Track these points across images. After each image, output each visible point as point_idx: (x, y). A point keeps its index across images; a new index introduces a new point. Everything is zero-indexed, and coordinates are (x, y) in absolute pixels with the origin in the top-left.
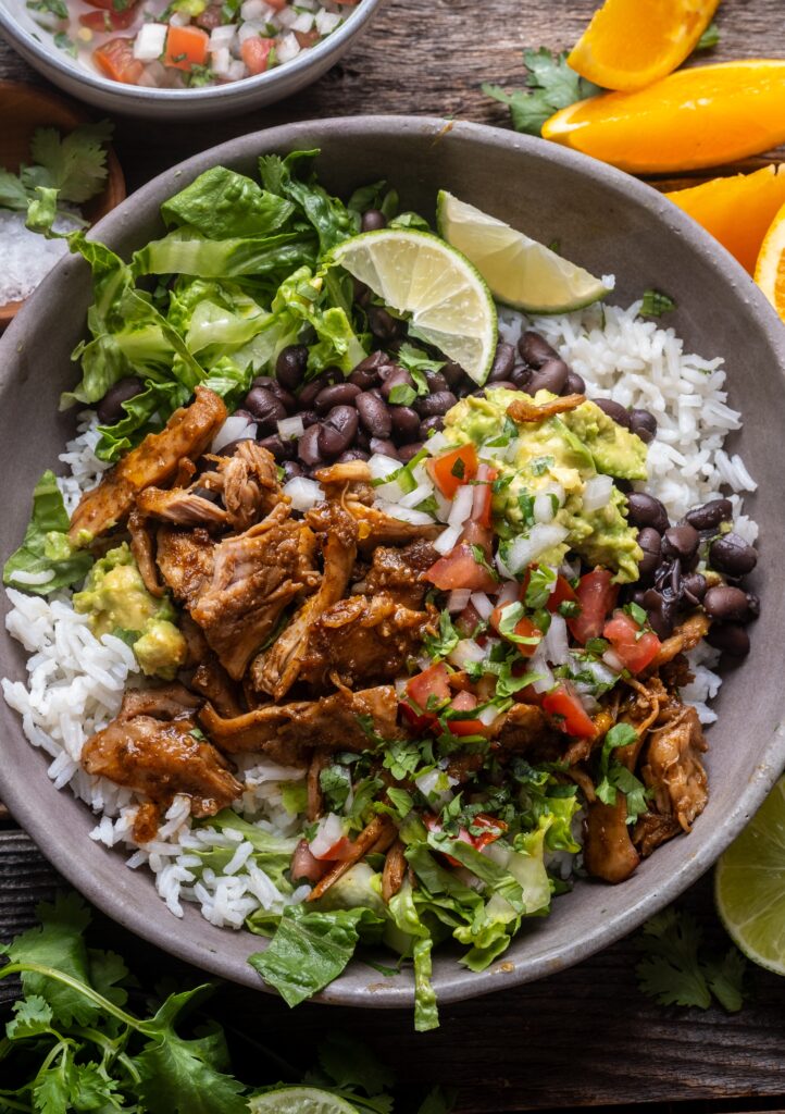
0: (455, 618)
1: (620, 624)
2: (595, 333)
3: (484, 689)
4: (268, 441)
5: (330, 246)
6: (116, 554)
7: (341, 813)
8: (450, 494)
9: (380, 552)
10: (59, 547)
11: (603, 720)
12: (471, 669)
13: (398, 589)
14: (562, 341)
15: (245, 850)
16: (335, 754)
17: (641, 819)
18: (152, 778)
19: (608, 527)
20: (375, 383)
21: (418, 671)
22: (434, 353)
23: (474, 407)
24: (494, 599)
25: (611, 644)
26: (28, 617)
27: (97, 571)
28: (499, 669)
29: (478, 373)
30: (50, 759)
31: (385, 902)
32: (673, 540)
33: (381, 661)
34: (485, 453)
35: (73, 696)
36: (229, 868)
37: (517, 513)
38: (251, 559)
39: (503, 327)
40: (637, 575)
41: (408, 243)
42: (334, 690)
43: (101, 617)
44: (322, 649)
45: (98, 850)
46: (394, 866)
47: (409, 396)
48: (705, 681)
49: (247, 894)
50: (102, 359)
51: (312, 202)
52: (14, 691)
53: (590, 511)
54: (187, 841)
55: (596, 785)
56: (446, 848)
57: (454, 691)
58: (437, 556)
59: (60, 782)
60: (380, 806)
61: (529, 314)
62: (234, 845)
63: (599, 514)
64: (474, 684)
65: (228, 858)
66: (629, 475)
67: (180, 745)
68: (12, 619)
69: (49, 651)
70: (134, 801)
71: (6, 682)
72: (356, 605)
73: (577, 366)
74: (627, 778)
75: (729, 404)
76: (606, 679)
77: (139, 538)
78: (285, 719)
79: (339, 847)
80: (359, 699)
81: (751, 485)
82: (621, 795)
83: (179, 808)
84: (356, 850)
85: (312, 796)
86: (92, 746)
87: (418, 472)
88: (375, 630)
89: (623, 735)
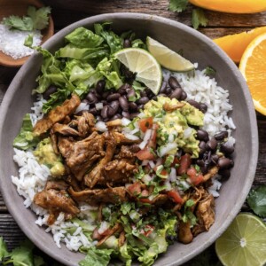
0: (144, 167)
1: (192, 171)
2: (191, 79)
3: (151, 189)
4: (92, 110)
5: (114, 52)
6: (46, 140)
7: (108, 221)
8: (144, 131)
9: (123, 147)
10: (30, 136)
11: (185, 198)
12: (147, 183)
13: (127, 159)
14: (181, 80)
15: (80, 229)
16: (107, 204)
17: (195, 226)
18: (54, 208)
19: (190, 142)
20: (124, 93)
21: (132, 182)
22: (143, 85)
23: (153, 105)
24: (155, 163)
25: (189, 176)
26: (20, 156)
27: (41, 144)
28: (155, 184)
29: (155, 91)
30: (24, 199)
31: (119, 248)
32: (210, 144)
33: (122, 179)
34: (155, 120)
35: (31, 181)
36: (75, 234)
37: (164, 139)
38: (85, 148)
39: (164, 75)
40: (198, 156)
41: (137, 52)
42: (107, 187)
43: (41, 158)
44: (104, 176)
45: (37, 227)
46: (122, 238)
47: (134, 99)
48: (217, 184)
49: (80, 241)
50: (45, 80)
51: (109, 38)
52: (15, 179)
53: (185, 138)
54: (63, 226)
55: (182, 216)
56: (137, 235)
57: (142, 189)
58: (140, 149)
59: (27, 206)
60: (119, 221)
61: (172, 72)
62: (77, 228)
63: (188, 139)
64: (148, 188)
65: (74, 231)
66: (198, 124)
67: (62, 199)
68: (15, 157)
69: (25, 166)
70: (48, 213)
71: (12, 177)
72: (115, 163)
73: (185, 89)
74: (191, 215)
75: (229, 103)
76: (187, 186)
77: (53, 137)
78: (92, 194)
79: (107, 231)
80: (114, 190)
81: (234, 127)
82: (189, 219)
83: (61, 216)
84: (111, 232)
85: (100, 216)
86: (37, 197)
87: (136, 124)
88: (120, 171)
89: (191, 203)
